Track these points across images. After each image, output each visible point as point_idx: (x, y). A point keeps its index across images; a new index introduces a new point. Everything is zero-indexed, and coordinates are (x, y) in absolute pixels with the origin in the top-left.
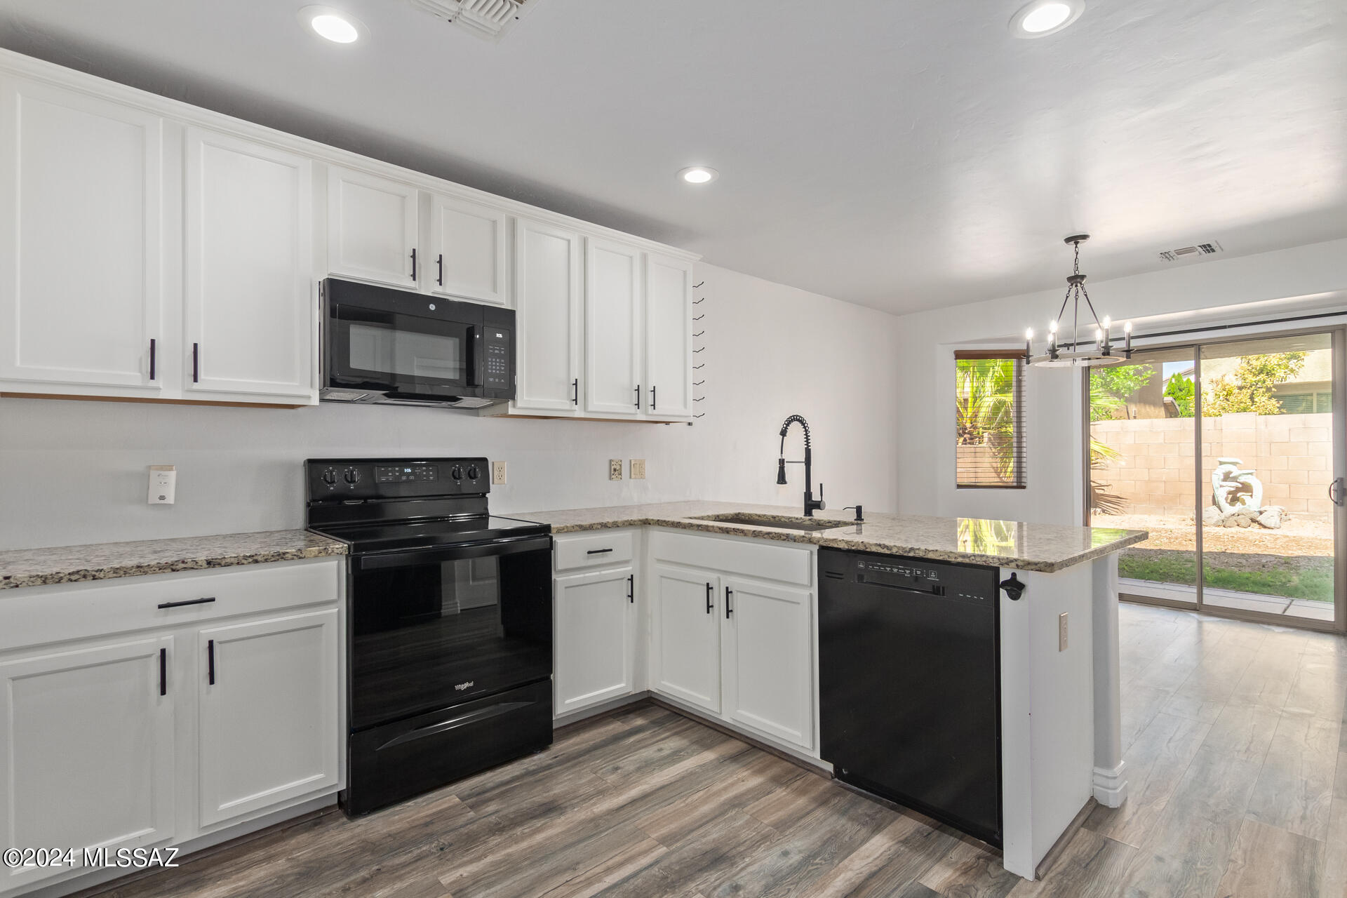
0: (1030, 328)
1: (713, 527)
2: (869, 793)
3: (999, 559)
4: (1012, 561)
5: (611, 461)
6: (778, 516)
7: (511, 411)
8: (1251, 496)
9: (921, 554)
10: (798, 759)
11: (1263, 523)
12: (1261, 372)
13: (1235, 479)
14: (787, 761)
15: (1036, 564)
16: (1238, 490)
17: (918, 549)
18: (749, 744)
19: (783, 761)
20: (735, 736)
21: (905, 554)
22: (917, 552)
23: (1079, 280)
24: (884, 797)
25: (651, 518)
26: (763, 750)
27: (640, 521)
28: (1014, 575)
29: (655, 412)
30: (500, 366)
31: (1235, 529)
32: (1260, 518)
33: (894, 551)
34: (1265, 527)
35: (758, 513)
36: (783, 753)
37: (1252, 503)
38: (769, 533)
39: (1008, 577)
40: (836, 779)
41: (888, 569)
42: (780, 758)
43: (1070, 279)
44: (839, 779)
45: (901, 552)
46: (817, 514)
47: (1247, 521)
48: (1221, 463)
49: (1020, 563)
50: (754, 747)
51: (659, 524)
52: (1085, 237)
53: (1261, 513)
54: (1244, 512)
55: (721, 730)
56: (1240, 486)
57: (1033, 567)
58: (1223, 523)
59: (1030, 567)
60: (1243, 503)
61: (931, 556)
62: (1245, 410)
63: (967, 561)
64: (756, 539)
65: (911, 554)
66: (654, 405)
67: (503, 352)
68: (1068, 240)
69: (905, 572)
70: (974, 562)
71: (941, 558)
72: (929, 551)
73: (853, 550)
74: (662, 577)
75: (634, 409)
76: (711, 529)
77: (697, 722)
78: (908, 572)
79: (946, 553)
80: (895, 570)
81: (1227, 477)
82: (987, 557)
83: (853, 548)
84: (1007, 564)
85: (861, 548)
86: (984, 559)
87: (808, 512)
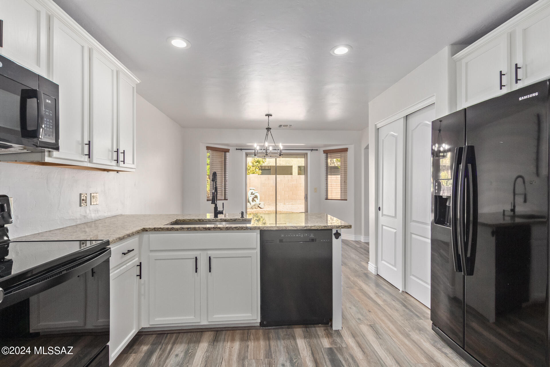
0: (256, 143)
1: (199, 228)
2: (277, 327)
3: (336, 226)
4: (340, 226)
5: (81, 194)
6: (202, 219)
7: (47, 160)
8: (257, 199)
9: (309, 228)
10: (242, 327)
11: (261, 207)
12: (257, 162)
13: (253, 194)
14: (236, 330)
15: (347, 226)
16: (254, 197)
17: (308, 226)
18: (214, 331)
19: (236, 331)
20: (204, 330)
21: (303, 229)
22: (308, 227)
23: (269, 129)
24: (282, 326)
25: (148, 227)
26: (223, 330)
27: (141, 230)
28: (337, 231)
29: (125, 165)
30: (50, 125)
31: (255, 210)
32: (260, 206)
33: (298, 228)
34: (261, 208)
35: (189, 218)
36: (234, 327)
37: (258, 201)
38: (236, 228)
39: (335, 232)
40: (261, 328)
41: (294, 235)
42: (233, 330)
43: (267, 129)
44: (262, 327)
45: (301, 228)
46: (220, 216)
47: (257, 207)
48: (250, 189)
49: (343, 227)
50: (217, 331)
51: (155, 230)
52: (271, 115)
53: (259, 204)
54: (256, 204)
55: (194, 331)
56: (255, 196)
57: (347, 227)
58: (252, 208)
59: (346, 227)
60: (255, 201)
61: (313, 228)
62: (254, 173)
63: (326, 228)
64: (228, 231)
65: (305, 229)
66: (124, 161)
67: (51, 115)
68: (266, 115)
69: (301, 236)
70: (328, 228)
71: (316, 228)
72: (312, 226)
73: (281, 230)
74: (156, 260)
75: (114, 163)
76: (197, 229)
77: (177, 333)
78: (302, 235)
79: (319, 226)
80: (297, 235)
81: (252, 194)
82: (332, 226)
83: (280, 229)
84: (339, 227)
85: (284, 228)
86: (331, 227)
87: (216, 216)
